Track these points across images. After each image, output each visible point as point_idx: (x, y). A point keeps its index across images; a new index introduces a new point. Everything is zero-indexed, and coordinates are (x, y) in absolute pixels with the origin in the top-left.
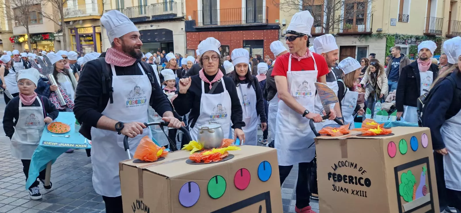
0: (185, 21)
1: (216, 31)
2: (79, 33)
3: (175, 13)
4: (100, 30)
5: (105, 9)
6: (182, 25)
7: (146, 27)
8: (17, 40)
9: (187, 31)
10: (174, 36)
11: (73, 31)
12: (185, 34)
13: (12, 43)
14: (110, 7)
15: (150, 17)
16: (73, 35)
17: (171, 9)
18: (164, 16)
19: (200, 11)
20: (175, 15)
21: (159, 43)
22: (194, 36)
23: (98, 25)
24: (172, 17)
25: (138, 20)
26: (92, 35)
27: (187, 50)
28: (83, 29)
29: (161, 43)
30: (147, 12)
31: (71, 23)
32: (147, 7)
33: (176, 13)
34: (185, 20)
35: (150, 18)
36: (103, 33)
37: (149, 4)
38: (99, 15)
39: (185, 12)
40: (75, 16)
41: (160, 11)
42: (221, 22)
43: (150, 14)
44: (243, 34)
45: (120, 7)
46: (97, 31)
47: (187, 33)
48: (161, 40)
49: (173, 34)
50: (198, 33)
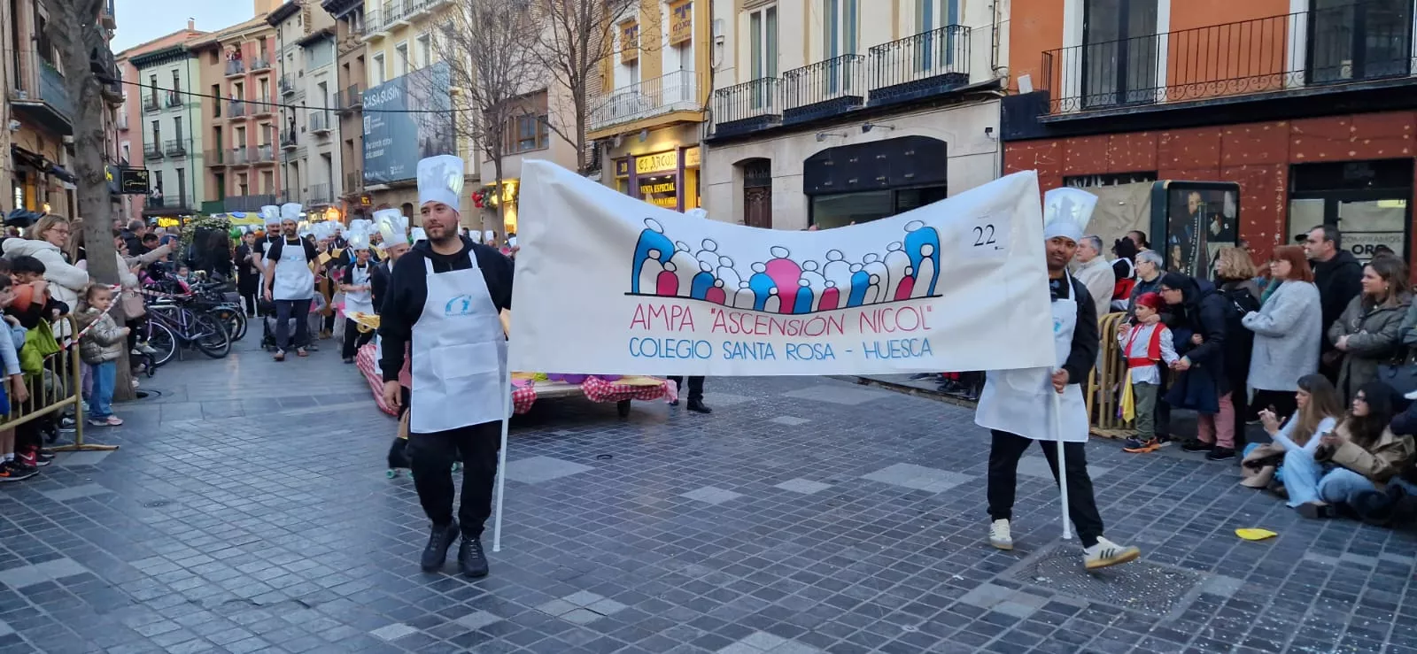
0: (1002, 98)
1: (1143, 130)
2: (639, 171)
3: (961, 72)
4: (697, 159)
5: (716, 87)
6: (990, 115)
7: (845, 136)
8: (488, 199)
9: (1005, 140)
10: (950, 162)
11: (625, 167)
12: (999, 150)
13: (480, 209)
14: (734, 78)
15: (862, 98)
16: (622, 180)
17: (948, 58)
18: (915, 89)
19: (1072, 51)
20: (963, 78)
21: (889, 193)
22: (1040, 158)
23: (692, 142)
24: (950, 87)
25: (822, 114)
26: (674, 177)
28: (649, 158)
29: (897, 192)
30: (854, 81)
31: (618, 142)
32: (854, 64)
33: (966, 72)
34: (1003, 95)
35: (862, 104)
36: (704, 167)
37: (862, 50)
38: (697, 107)
39: (1004, 60)
40: (630, 118)
41: (902, 71)
42: (1173, 86)
43: (862, 87)
44: (1292, 135)
45: (764, 75)
46: (689, 162)
47: (1007, 145)
48: (899, 181)
49: (949, 154)
50: (1060, 141)
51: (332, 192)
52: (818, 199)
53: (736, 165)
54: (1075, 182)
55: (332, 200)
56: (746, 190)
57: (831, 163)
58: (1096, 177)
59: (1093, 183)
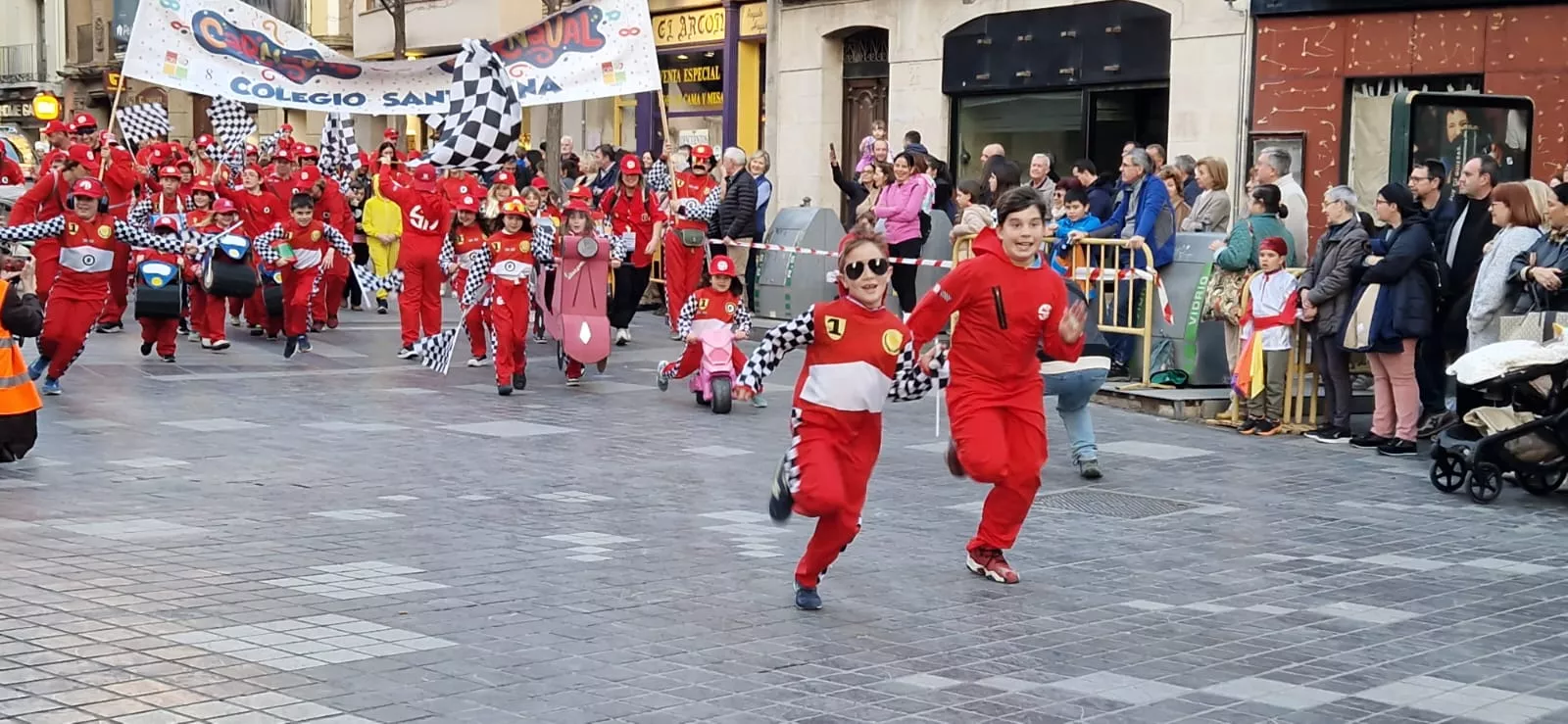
4: (761, 21)
9: (1260, 14)
10: (1175, 50)
12: (1250, 30)
21: (1080, 97)
22: (1310, 47)
26: (719, 53)
27: (1251, 138)
28: (678, 16)
29: (1094, 97)
36: (774, 38)
46: (746, 29)
47: (1260, 22)
48: (1095, 77)
49: (1172, 36)
50: (1342, 19)
51: (42, 62)
52: (966, 103)
53: (830, 37)
54: (1364, 87)
55: (42, 78)
56: (846, 83)
57: (988, 41)
58: (1396, 79)
59: (1392, 88)
